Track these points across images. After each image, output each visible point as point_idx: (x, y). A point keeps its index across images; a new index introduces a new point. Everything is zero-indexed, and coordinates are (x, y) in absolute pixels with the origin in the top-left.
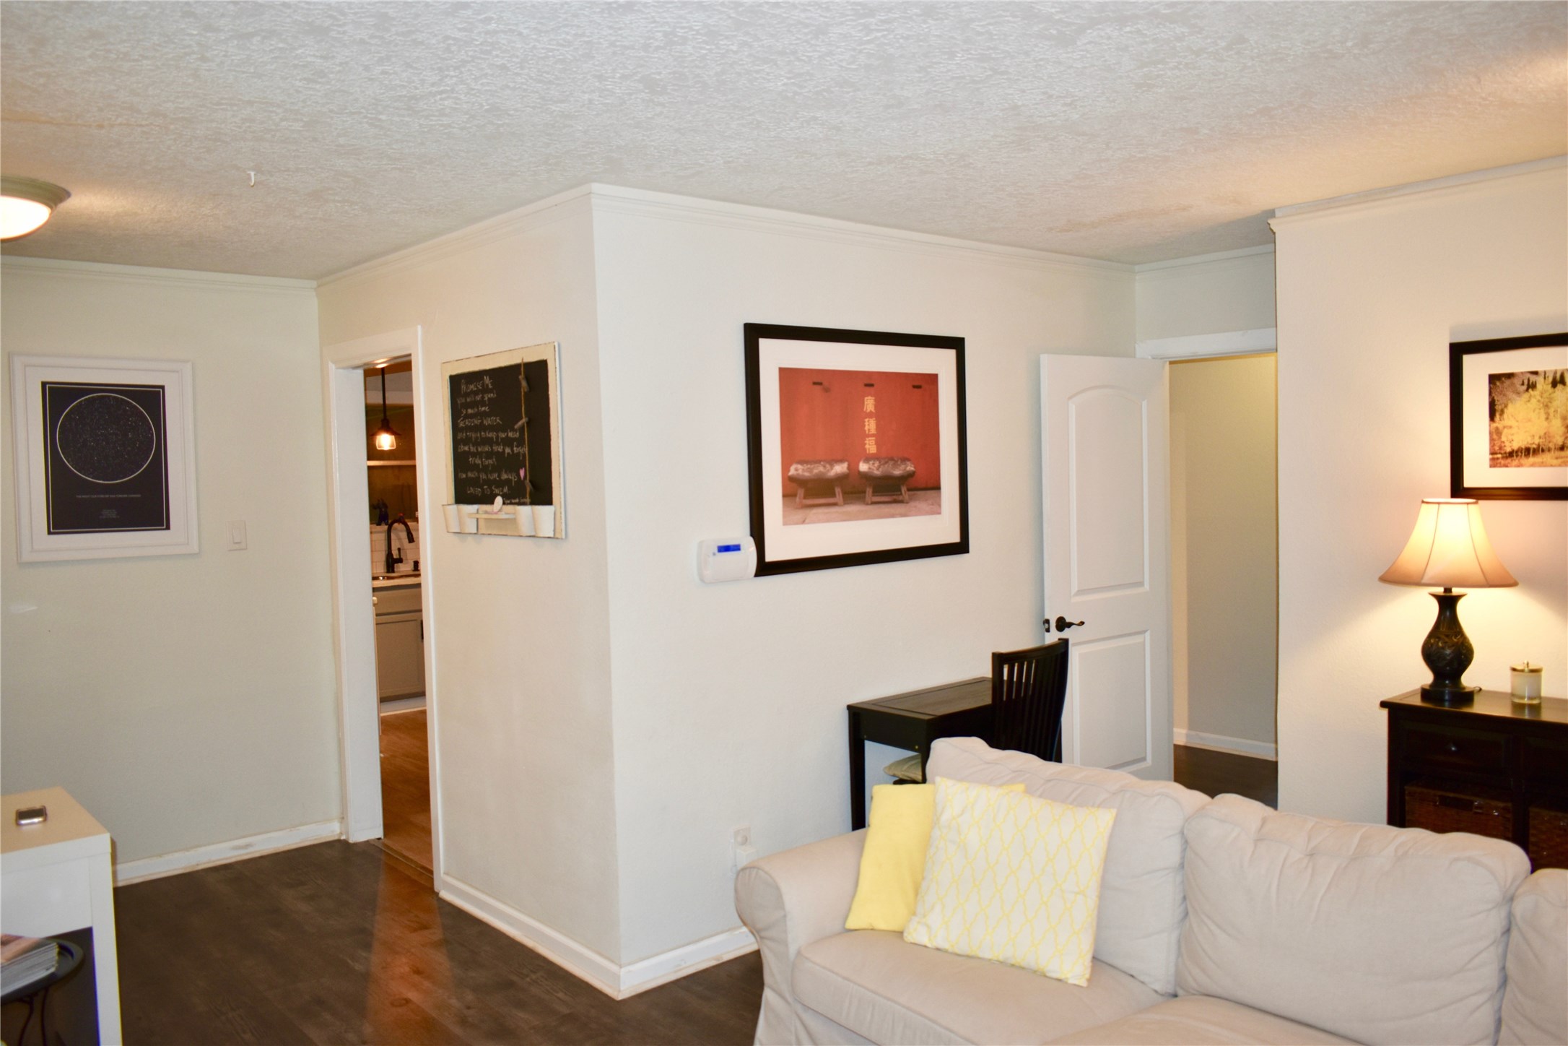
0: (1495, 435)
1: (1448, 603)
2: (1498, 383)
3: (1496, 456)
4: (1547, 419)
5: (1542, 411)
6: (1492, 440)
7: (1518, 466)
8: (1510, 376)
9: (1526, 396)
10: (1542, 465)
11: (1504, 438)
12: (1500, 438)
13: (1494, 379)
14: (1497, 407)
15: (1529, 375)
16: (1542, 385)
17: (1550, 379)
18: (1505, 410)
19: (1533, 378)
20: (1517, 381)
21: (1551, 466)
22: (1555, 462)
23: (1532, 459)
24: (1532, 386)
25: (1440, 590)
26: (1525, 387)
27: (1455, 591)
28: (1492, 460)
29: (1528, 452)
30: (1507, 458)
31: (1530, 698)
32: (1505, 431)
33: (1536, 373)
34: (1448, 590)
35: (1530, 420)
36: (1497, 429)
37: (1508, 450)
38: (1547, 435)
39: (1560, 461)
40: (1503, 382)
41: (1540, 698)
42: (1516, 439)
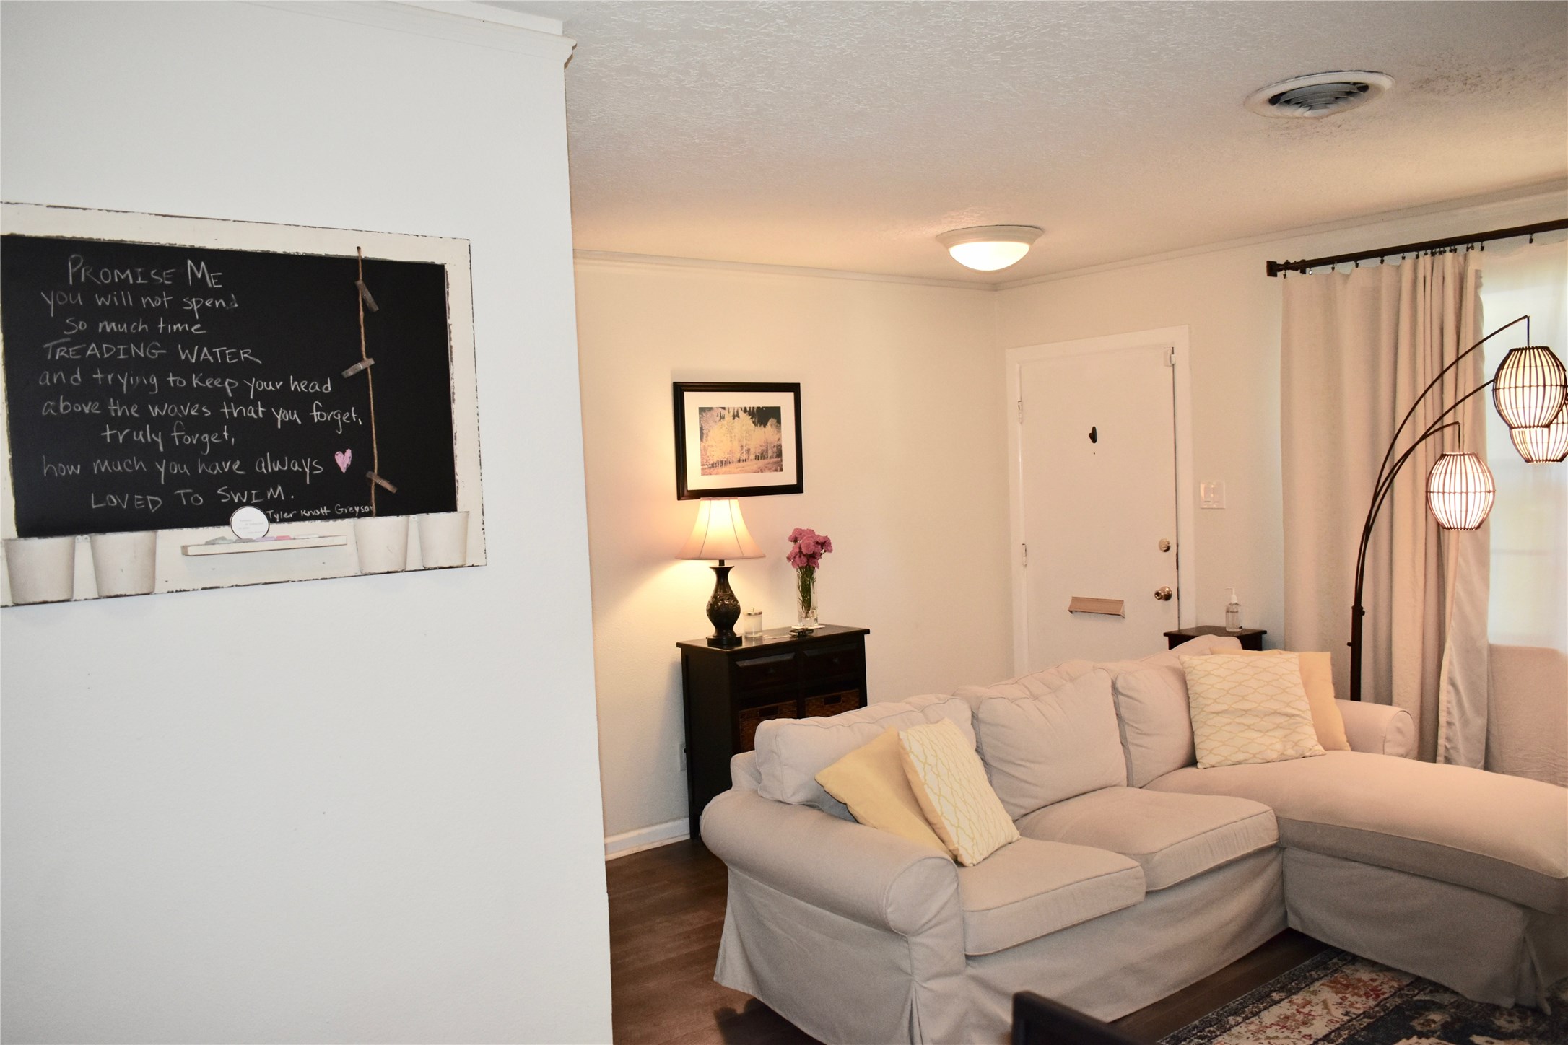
0: (704, 451)
1: (722, 573)
2: (704, 414)
3: (704, 467)
4: (731, 440)
5: (728, 435)
6: (702, 455)
7: (716, 474)
8: (710, 409)
9: (720, 424)
10: (730, 473)
11: (708, 454)
12: (706, 454)
13: (702, 410)
14: (704, 432)
15: (721, 410)
16: (728, 417)
17: (732, 414)
18: (709, 434)
19: (723, 412)
20: (714, 413)
21: (734, 473)
22: (736, 470)
23: (724, 469)
24: (722, 418)
25: (716, 564)
26: (719, 418)
27: (727, 565)
28: (702, 469)
29: (722, 463)
30: (710, 468)
31: (756, 633)
32: (709, 449)
33: (724, 408)
34: (722, 562)
35: (722, 442)
36: (705, 447)
37: (711, 462)
38: (731, 452)
39: (738, 469)
40: (707, 414)
41: (761, 631)
42: (716, 456)
